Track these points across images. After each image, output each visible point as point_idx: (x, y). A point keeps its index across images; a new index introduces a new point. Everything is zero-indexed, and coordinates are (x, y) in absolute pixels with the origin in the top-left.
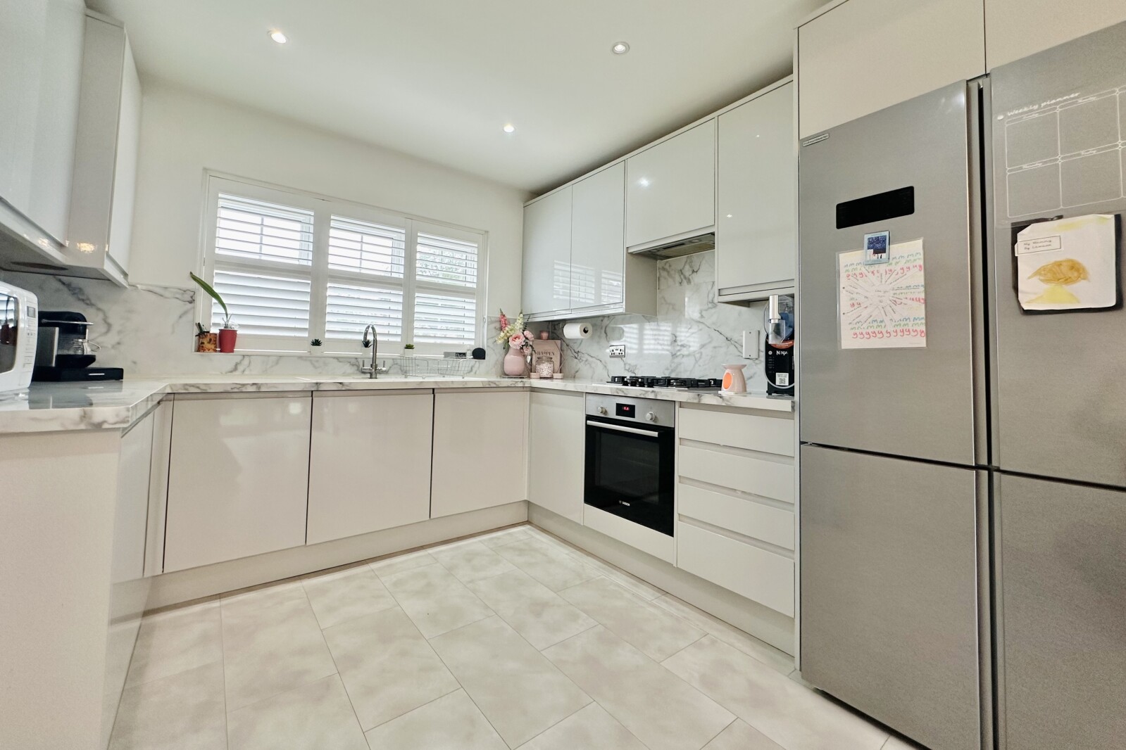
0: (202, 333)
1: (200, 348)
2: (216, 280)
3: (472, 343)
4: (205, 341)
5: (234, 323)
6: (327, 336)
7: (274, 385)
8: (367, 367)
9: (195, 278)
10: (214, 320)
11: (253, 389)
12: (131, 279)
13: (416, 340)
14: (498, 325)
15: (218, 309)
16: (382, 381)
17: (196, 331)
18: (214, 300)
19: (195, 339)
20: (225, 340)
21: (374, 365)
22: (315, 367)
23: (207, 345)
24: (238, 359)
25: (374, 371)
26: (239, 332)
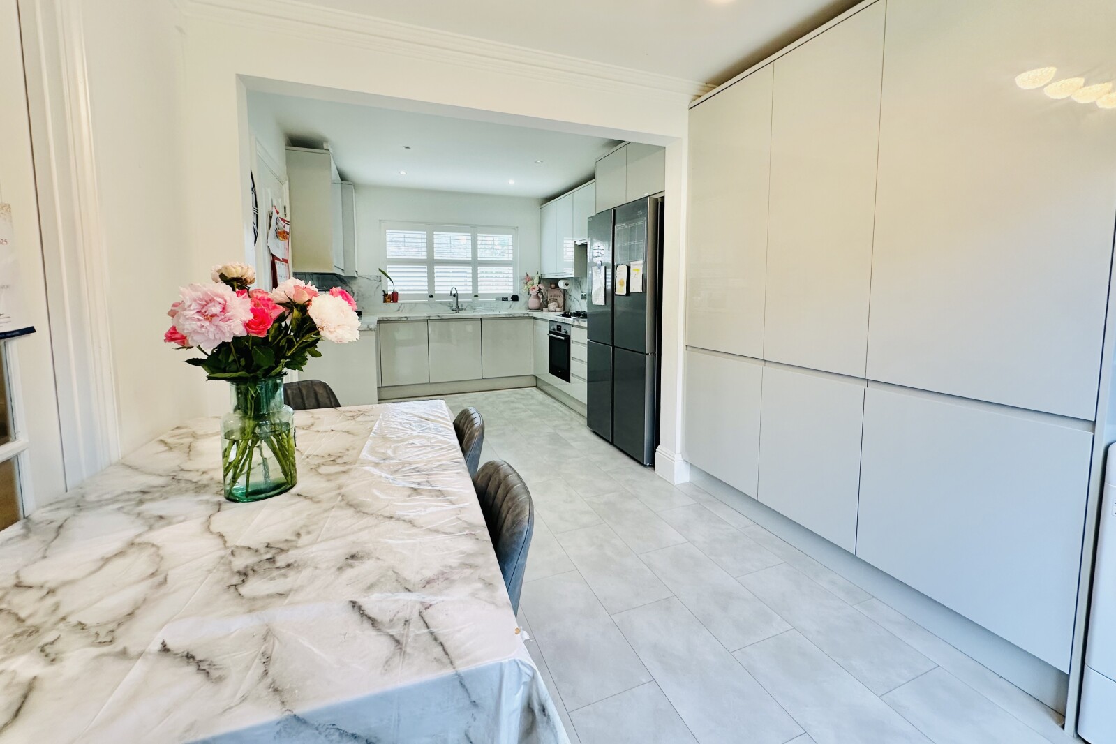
0: (385, 295)
1: (385, 301)
2: (388, 270)
3: (512, 292)
4: (387, 298)
5: (397, 289)
6: (436, 292)
7: (413, 317)
8: (454, 307)
9: (380, 270)
10: (389, 288)
11: (405, 319)
12: (359, 274)
13: (480, 292)
14: (525, 281)
15: (390, 283)
16: (462, 314)
17: (383, 294)
18: (388, 279)
19: (382, 297)
20: (394, 297)
21: (457, 307)
22: (431, 308)
23: (387, 300)
24: (400, 305)
25: (457, 309)
26: (399, 292)
